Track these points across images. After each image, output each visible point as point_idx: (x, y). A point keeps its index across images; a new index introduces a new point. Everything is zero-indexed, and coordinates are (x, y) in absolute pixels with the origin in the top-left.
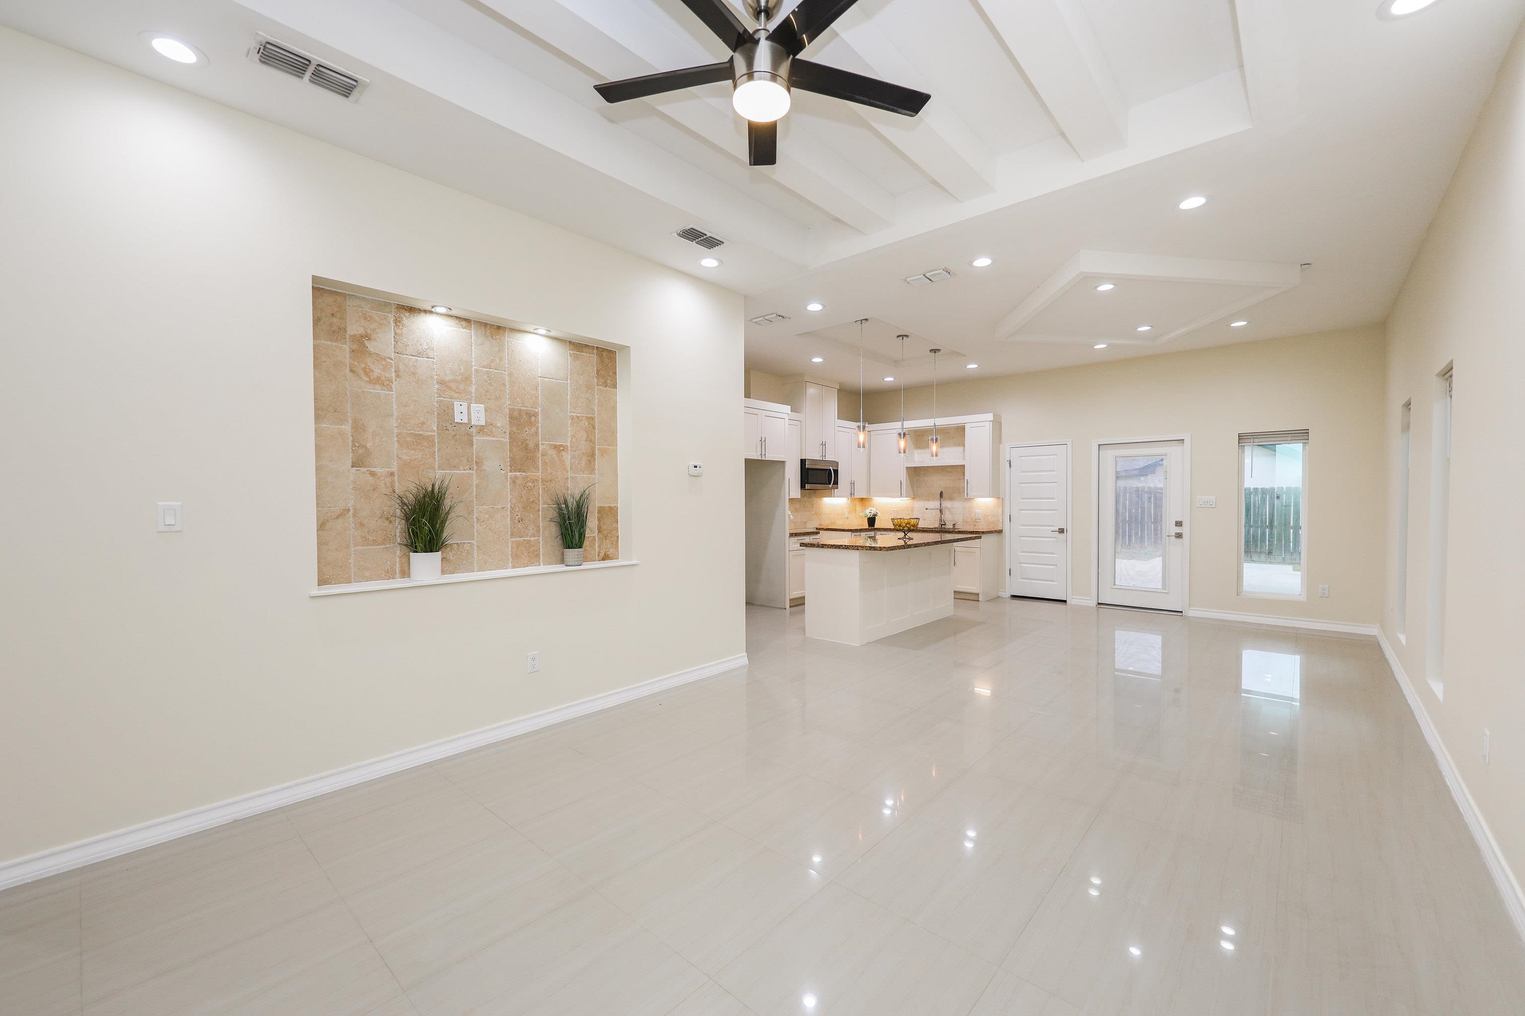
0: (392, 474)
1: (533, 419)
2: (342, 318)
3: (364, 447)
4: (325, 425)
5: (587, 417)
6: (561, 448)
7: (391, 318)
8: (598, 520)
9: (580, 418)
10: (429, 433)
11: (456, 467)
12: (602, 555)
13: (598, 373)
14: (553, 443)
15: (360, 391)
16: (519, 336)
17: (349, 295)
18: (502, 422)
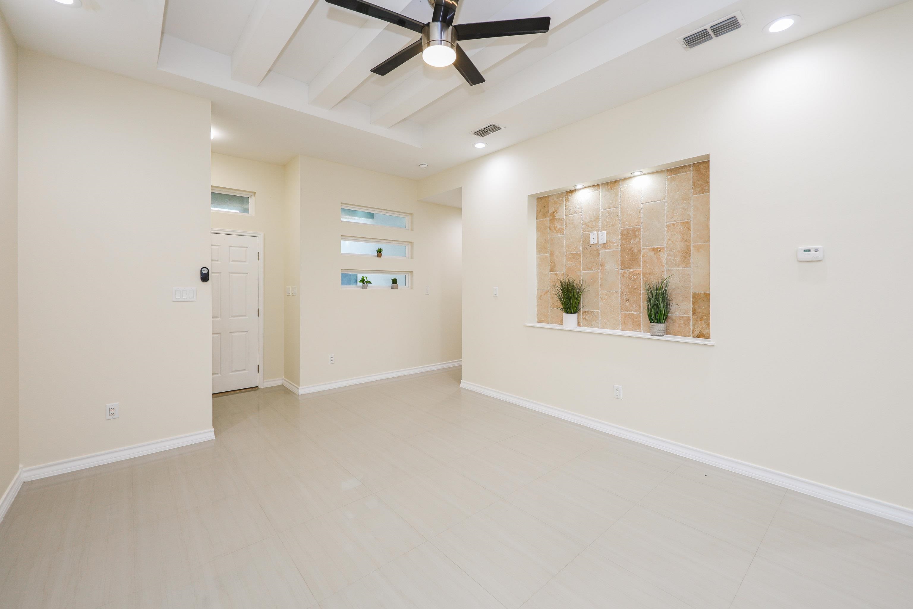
0: (563, 274)
1: (637, 233)
2: (548, 207)
3: (554, 262)
4: (541, 255)
5: (683, 223)
6: (658, 250)
7: (564, 199)
8: (693, 304)
9: (676, 225)
10: (578, 252)
11: (591, 269)
12: (697, 333)
13: (694, 185)
14: (652, 247)
15: (552, 237)
16: (628, 182)
17: (550, 195)
18: (617, 239)
